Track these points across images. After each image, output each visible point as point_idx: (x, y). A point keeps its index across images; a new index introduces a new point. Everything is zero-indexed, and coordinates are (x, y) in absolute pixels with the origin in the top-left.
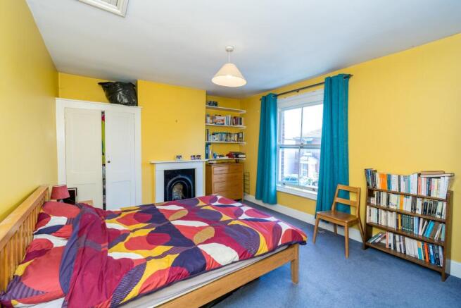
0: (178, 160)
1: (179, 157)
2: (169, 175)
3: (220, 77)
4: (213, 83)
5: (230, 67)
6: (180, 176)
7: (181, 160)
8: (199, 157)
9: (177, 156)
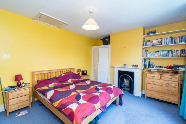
0: (124, 67)
1: (125, 65)
2: (121, 73)
3: (87, 25)
4: (83, 29)
5: (91, 20)
6: (126, 75)
7: (126, 67)
8: (137, 66)
9: (124, 65)
